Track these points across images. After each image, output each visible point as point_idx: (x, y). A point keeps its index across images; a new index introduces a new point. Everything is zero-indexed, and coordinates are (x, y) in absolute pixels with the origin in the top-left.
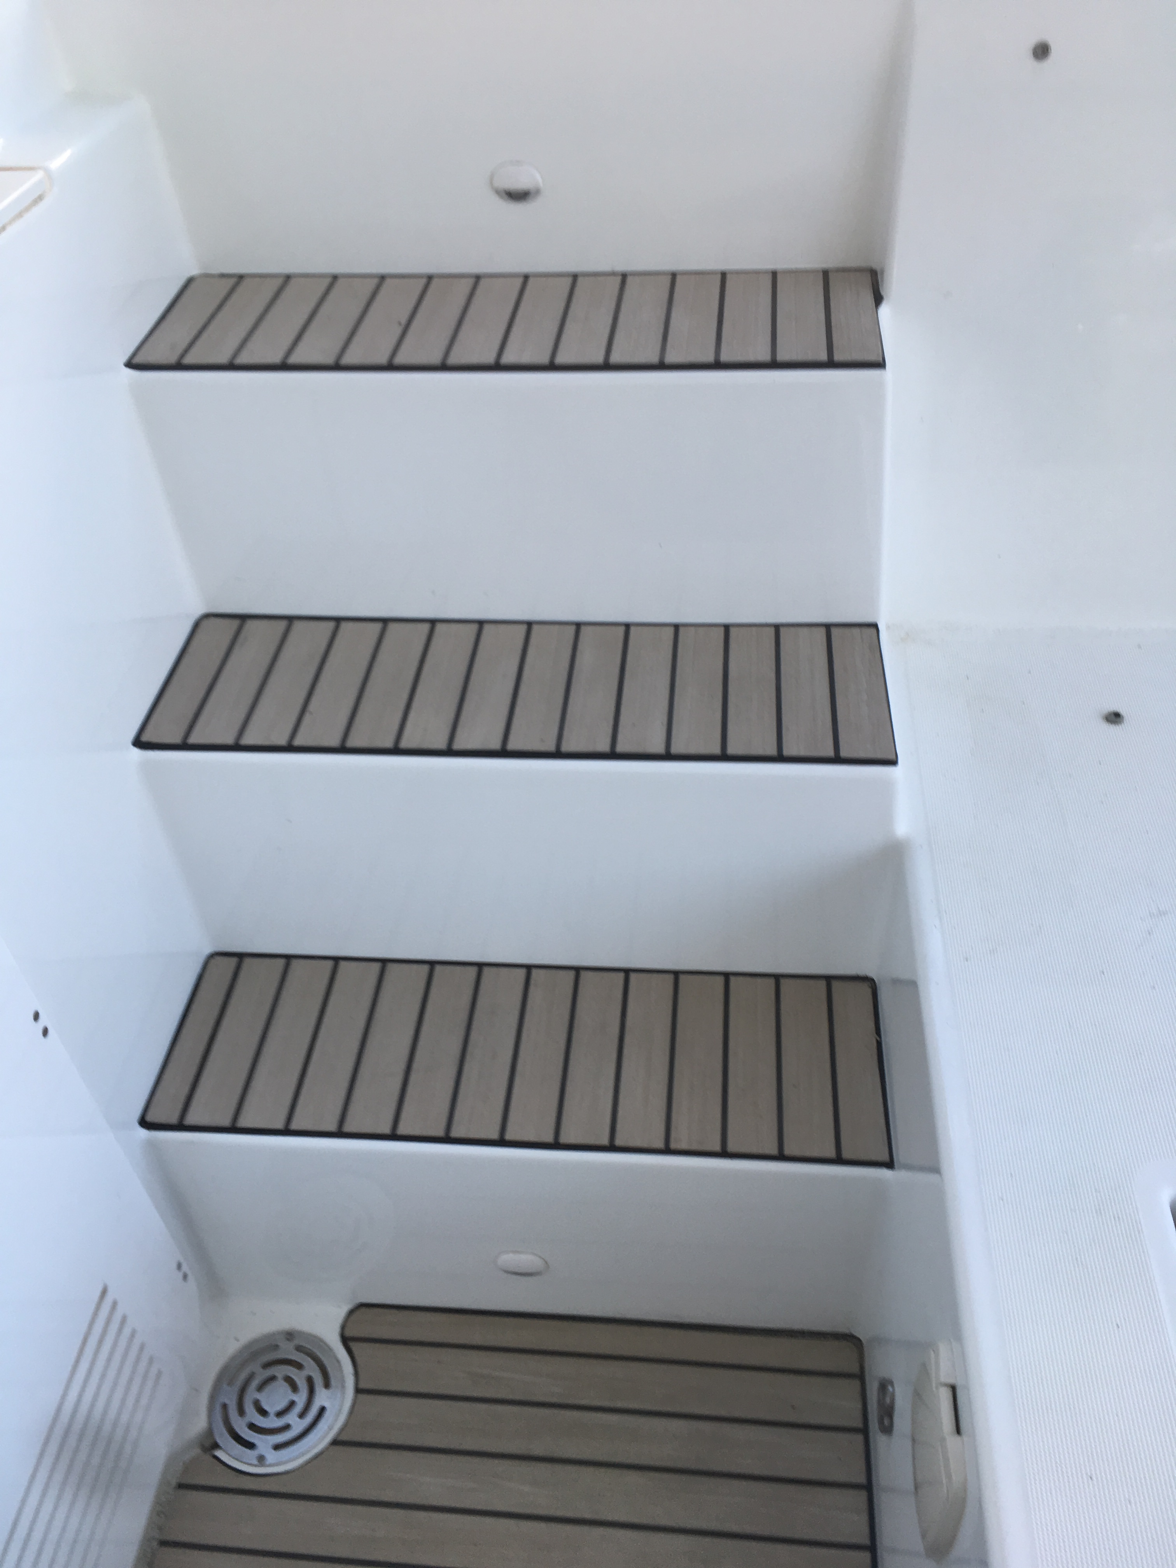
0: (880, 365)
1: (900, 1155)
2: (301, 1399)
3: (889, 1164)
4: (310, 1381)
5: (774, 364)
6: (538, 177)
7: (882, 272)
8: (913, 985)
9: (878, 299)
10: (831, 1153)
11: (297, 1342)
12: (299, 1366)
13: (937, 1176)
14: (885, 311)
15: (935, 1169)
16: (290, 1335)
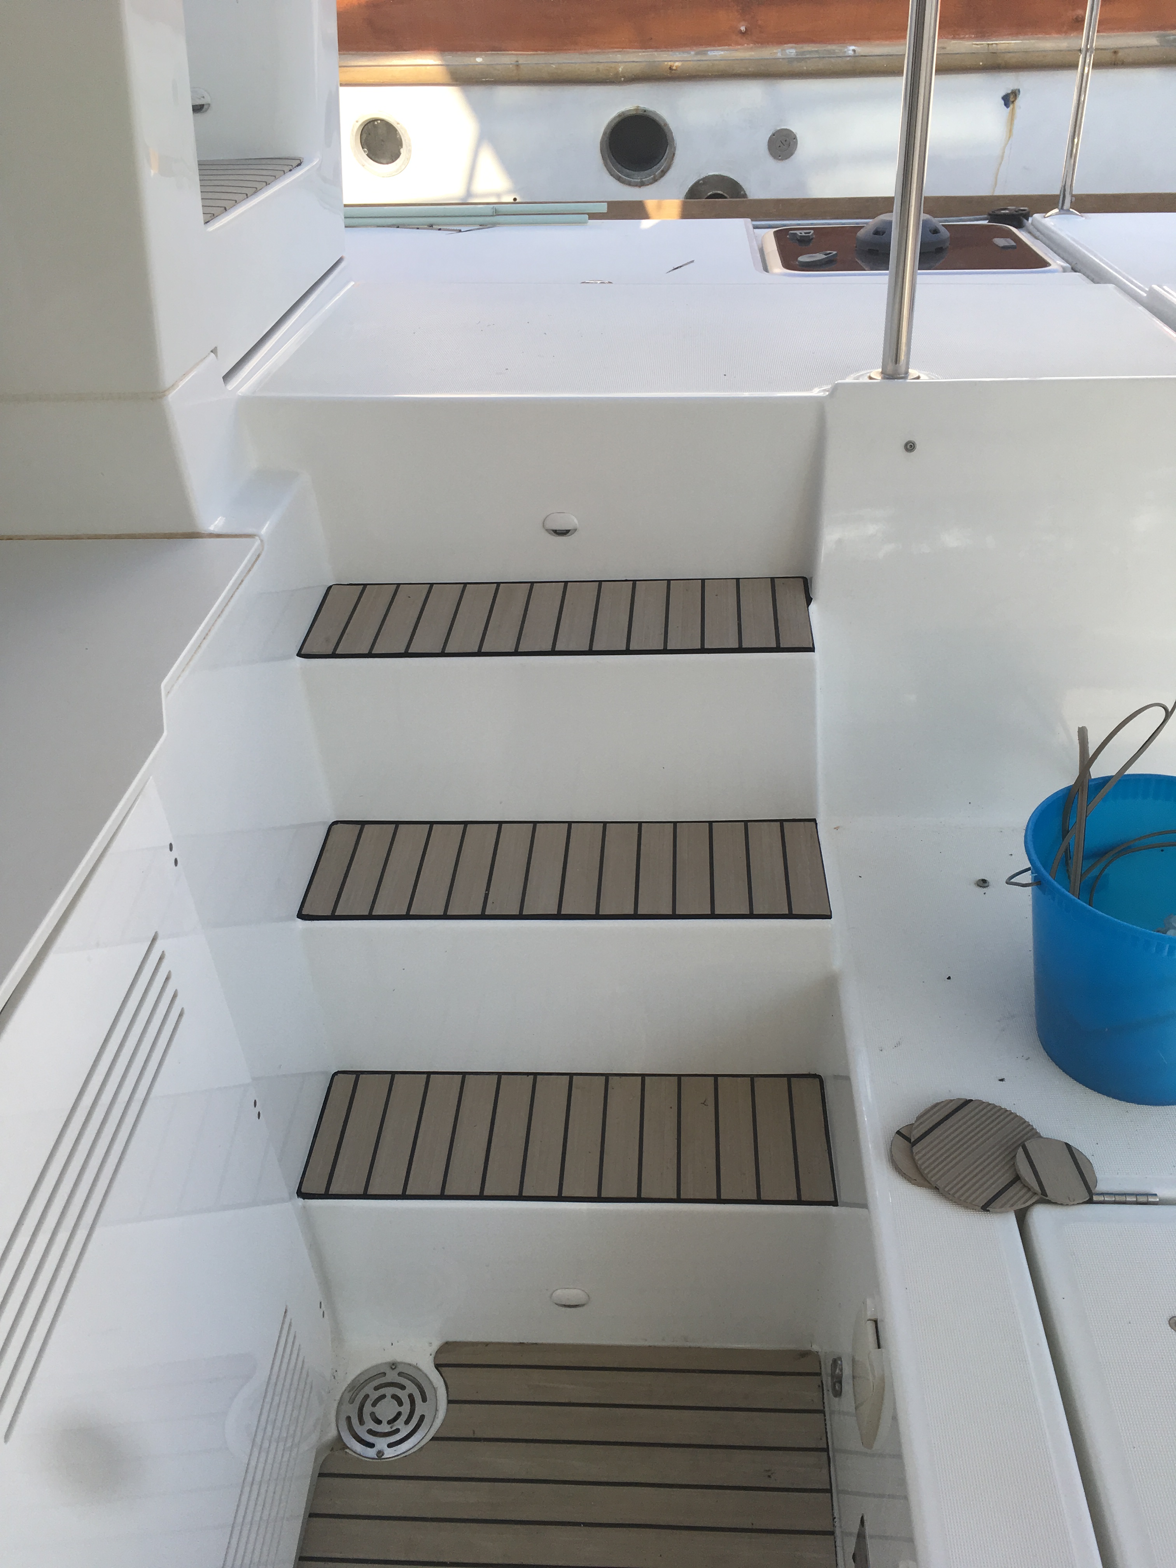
0: (812, 649)
1: (843, 1197)
2: (406, 1409)
3: (835, 1203)
4: (411, 1397)
5: (740, 650)
6: (576, 521)
7: (811, 578)
8: (847, 1078)
9: (809, 601)
10: (793, 1197)
11: (399, 1369)
12: (403, 1387)
13: (865, 1210)
14: (813, 607)
15: (864, 1206)
16: (393, 1365)
